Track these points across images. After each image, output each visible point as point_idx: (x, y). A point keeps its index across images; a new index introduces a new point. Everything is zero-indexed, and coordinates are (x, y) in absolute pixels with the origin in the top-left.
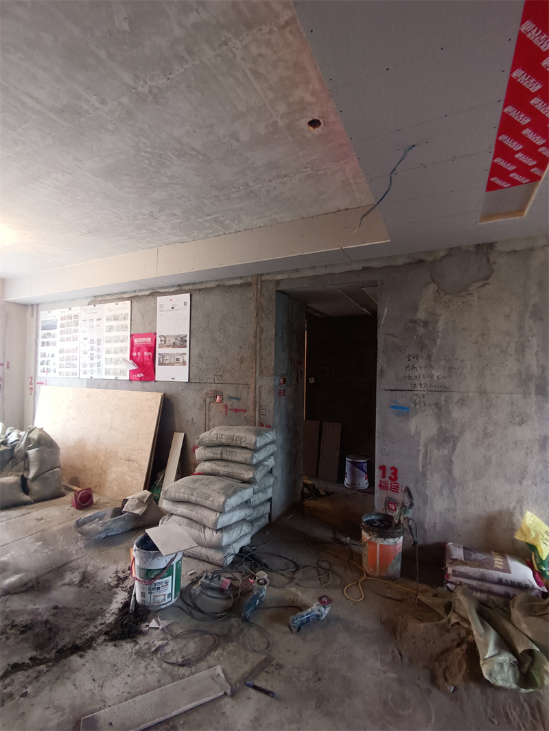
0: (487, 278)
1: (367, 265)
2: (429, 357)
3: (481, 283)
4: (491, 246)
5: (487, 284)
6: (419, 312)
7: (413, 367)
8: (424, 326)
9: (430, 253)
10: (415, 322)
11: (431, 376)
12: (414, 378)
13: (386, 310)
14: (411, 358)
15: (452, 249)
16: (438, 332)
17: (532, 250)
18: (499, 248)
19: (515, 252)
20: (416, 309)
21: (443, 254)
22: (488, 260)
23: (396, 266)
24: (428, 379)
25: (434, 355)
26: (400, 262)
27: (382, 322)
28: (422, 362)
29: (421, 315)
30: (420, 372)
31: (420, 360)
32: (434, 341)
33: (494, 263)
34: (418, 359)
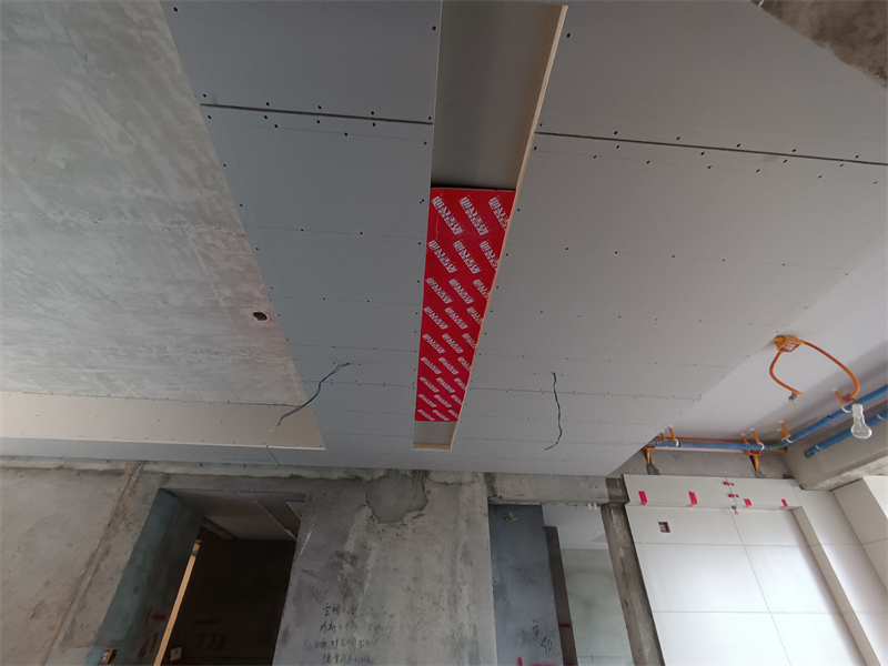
0: (421, 509)
1: (296, 473)
2: (353, 610)
3: (415, 514)
4: (426, 473)
5: (422, 515)
6: (349, 541)
7: (331, 627)
8: (352, 563)
9: (369, 471)
10: (341, 555)
11: (352, 642)
12: (329, 644)
13: (309, 536)
14: (330, 611)
15: (389, 470)
16: (367, 572)
17: (460, 484)
18: (433, 476)
19: (446, 484)
20: (345, 538)
21: (381, 474)
22: (423, 488)
23: (330, 480)
24: (347, 647)
25: (359, 607)
26: (335, 475)
27: (301, 551)
28: (343, 618)
29: (350, 547)
30: (340, 634)
31: (341, 614)
32: (361, 585)
33: (429, 492)
34: (338, 613)
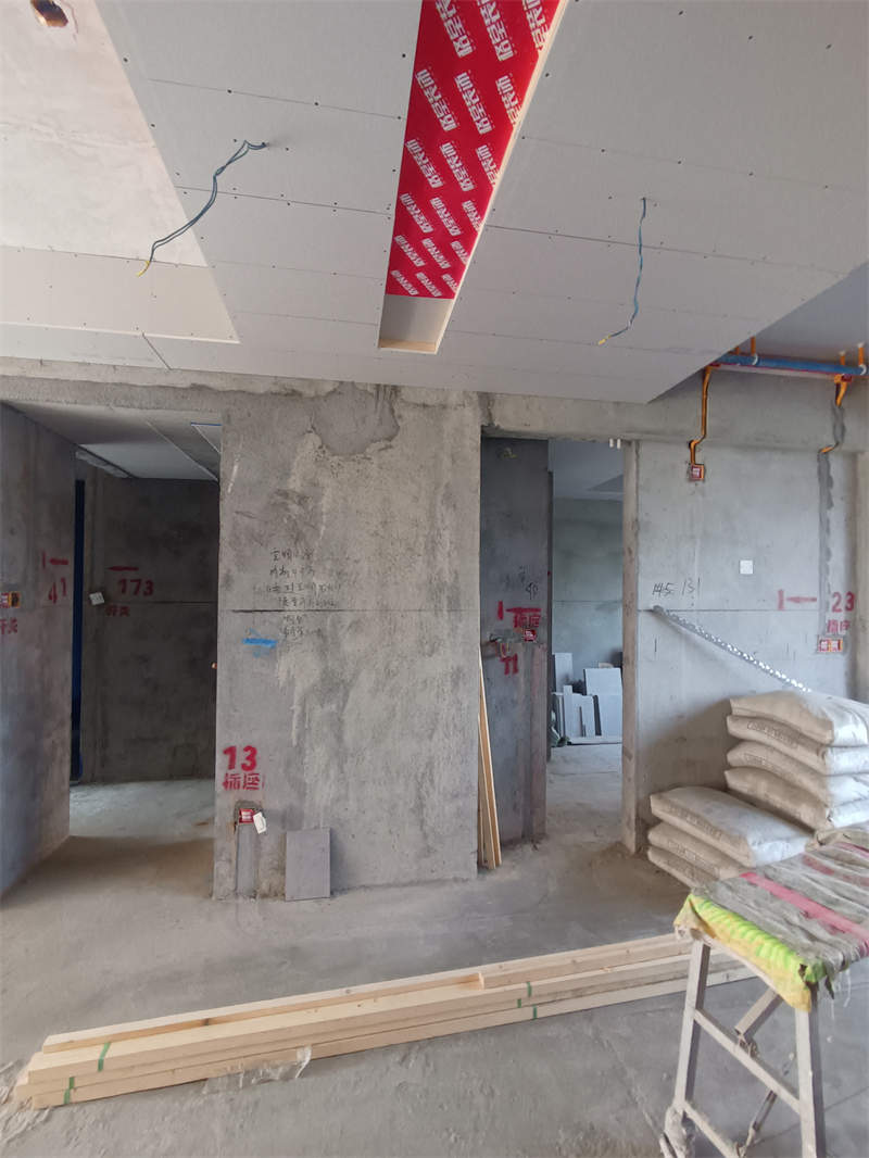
0: (390, 439)
1: (200, 381)
2: (308, 555)
3: (383, 445)
4: (395, 389)
5: (391, 447)
6: (293, 478)
7: (283, 572)
8: (300, 503)
9: (311, 383)
10: (286, 495)
11: (311, 586)
12: (283, 589)
13: (236, 468)
14: (279, 556)
15: (342, 383)
16: (322, 514)
17: (444, 407)
18: (405, 394)
19: (425, 406)
20: (287, 474)
21: (329, 388)
22: (392, 411)
23: (253, 394)
24: (305, 592)
25: (316, 551)
26: (261, 388)
27: (227, 489)
28: (296, 563)
29: (295, 484)
30: (294, 579)
31: (294, 558)
32: (316, 529)
33: (400, 417)
34: (290, 558)
